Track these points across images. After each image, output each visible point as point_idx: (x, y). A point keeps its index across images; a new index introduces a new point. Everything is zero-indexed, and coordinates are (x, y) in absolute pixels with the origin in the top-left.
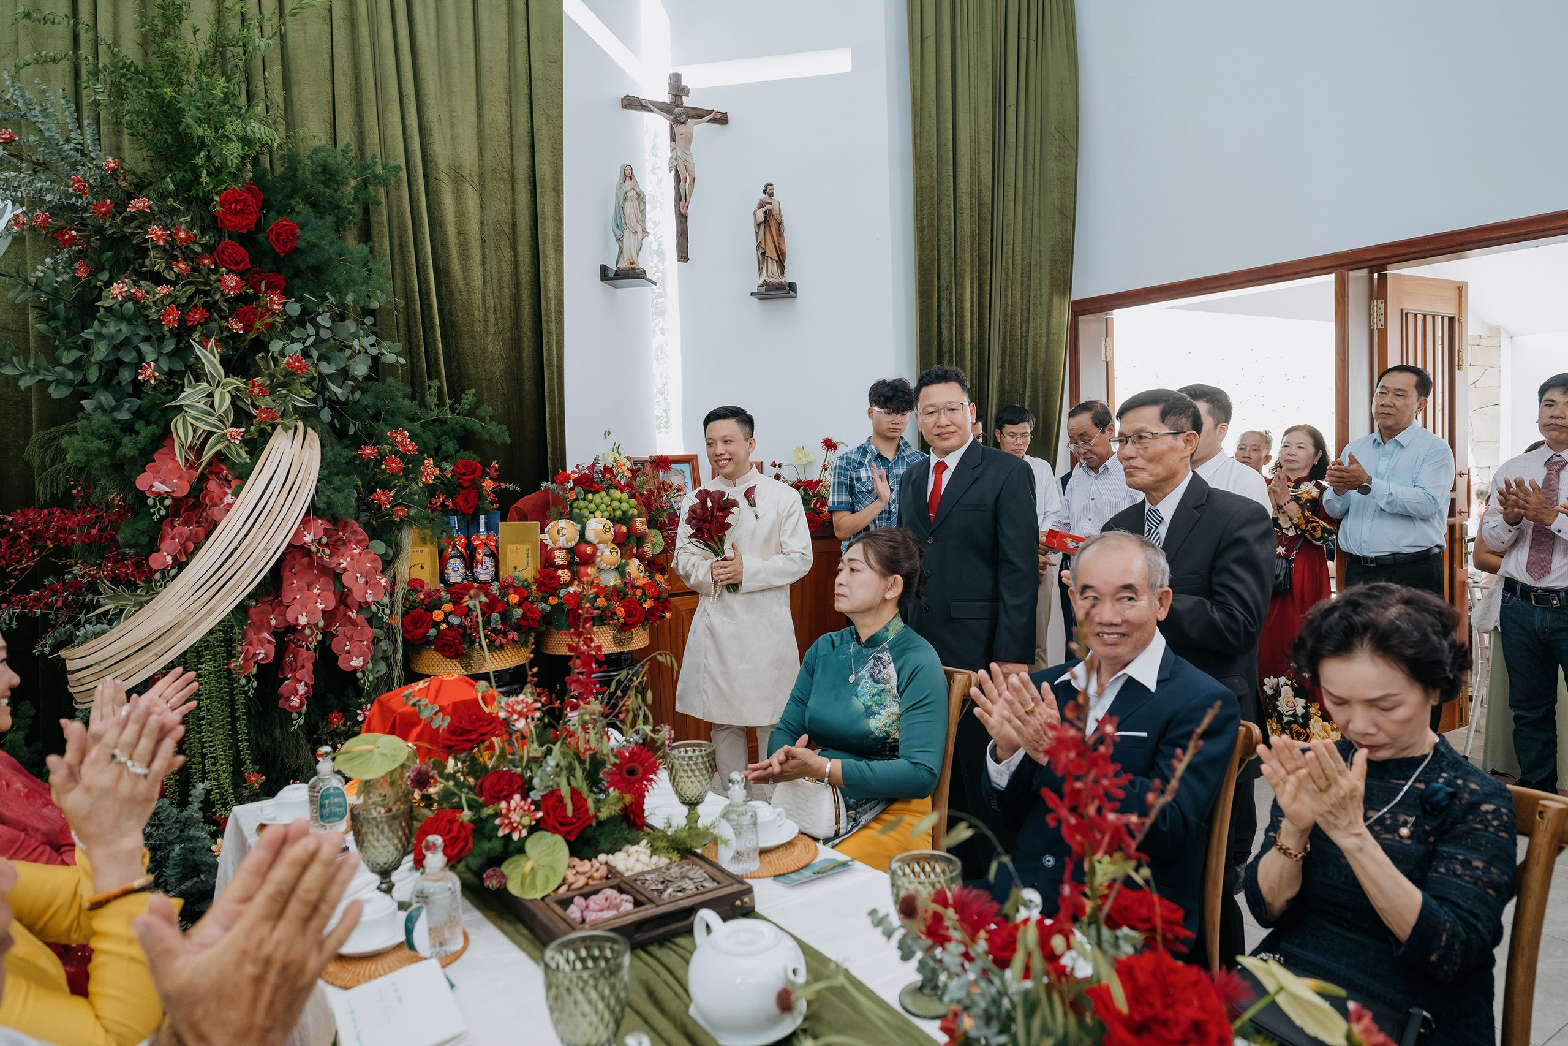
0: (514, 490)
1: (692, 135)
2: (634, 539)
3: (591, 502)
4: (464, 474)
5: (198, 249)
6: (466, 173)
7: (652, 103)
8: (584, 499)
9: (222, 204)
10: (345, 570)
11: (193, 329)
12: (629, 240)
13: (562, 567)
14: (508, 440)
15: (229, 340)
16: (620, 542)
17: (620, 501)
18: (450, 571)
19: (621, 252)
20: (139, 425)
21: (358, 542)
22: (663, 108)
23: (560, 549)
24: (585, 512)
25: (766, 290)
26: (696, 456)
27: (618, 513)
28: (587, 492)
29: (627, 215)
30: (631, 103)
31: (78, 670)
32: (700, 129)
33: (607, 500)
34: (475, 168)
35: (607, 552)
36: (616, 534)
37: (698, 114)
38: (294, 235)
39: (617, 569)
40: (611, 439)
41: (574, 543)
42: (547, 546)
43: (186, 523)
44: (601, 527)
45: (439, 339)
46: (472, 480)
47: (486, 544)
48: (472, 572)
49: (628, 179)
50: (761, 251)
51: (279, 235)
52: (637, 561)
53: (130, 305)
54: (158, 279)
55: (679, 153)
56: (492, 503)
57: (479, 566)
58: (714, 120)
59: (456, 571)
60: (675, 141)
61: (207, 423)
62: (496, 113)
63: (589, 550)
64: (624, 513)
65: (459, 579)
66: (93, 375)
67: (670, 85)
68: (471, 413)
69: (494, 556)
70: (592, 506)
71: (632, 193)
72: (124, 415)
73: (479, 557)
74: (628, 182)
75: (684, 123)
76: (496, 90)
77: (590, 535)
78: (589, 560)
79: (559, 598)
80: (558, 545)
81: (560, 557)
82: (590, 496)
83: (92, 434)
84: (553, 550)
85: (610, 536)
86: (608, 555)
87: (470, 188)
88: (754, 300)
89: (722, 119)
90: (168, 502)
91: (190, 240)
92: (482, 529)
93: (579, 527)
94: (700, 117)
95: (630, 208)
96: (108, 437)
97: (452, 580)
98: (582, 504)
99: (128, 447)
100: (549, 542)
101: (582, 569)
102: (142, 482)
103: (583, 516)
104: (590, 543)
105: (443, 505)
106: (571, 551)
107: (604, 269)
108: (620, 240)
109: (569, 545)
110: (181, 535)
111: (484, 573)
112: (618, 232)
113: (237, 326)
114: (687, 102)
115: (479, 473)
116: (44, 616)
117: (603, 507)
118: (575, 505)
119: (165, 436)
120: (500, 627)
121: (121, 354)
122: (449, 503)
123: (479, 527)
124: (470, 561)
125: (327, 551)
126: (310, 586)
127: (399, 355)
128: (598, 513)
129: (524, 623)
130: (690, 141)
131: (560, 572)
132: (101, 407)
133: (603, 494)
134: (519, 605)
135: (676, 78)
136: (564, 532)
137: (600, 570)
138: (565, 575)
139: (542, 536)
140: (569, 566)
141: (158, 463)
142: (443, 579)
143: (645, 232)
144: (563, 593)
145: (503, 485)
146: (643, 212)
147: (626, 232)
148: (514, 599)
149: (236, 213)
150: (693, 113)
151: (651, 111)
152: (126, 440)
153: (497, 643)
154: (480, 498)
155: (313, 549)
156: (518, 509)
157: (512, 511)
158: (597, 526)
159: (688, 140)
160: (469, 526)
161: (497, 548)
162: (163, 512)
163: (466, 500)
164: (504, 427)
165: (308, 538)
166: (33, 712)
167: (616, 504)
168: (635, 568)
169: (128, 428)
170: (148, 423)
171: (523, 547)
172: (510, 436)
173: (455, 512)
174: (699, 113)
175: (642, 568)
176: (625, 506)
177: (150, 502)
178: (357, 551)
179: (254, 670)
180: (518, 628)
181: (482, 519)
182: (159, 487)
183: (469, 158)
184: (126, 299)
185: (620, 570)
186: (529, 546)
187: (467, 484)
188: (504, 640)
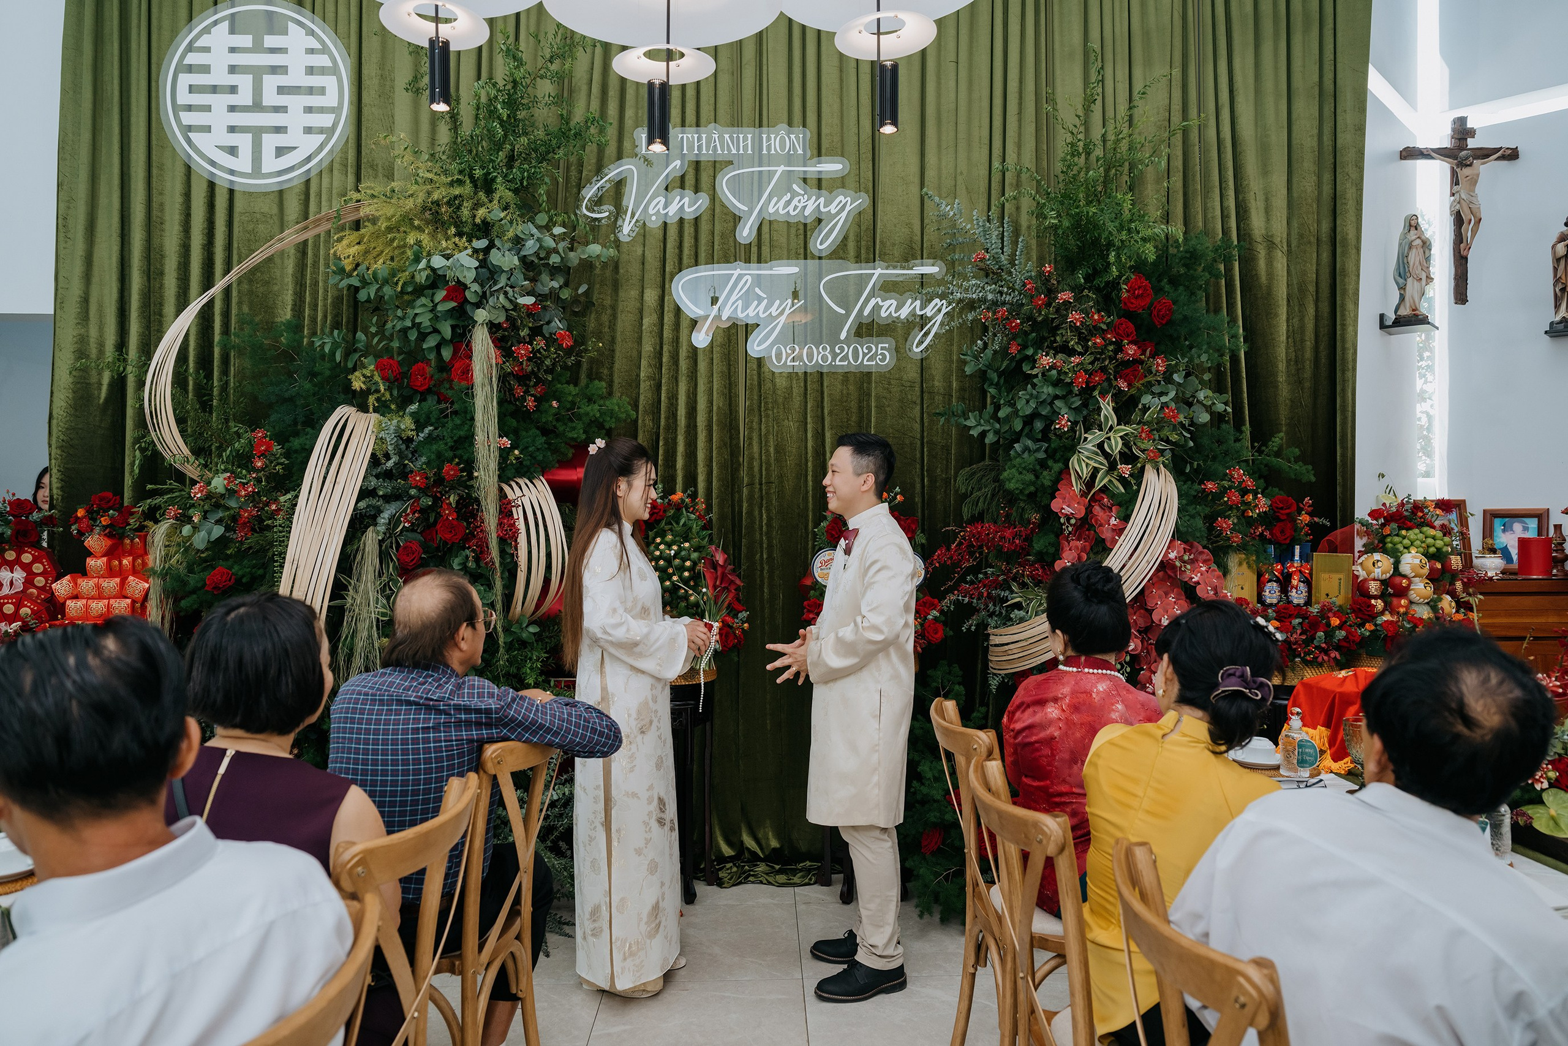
0: (1323, 525)
1: (1478, 175)
2: (1448, 576)
3: (1404, 537)
4: (1282, 508)
5: (1104, 327)
6: (1277, 240)
7: (1434, 150)
8: (1397, 535)
9: (1128, 291)
10: (1198, 583)
11: (1094, 388)
12: (1412, 286)
13: (1375, 597)
14: (1313, 479)
15: (1118, 396)
16: (1433, 578)
17: (1434, 538)
18: (1267, 593)
19: (1402, 298)
20: (1050, 463)
21: (1205, 562)
22: (1443, 153)
23: (1374, 580)
24: (1400, 547)
25: (1565, 327)
26: (1464, 501)
27: (1432, 550)
28: (1400, 528)
29: (1411, 264)
30: (1410, 153)
31: (1007, 644)
32: (1486, 170)
33: (1421, 536)
34: (1285, 235)
35: (1421, 586)
36: (1432, 569)
37: (1484, 154)
38: (1170, 310)
39: (1428, 603)
40: (1385, 482)
41: (1388, 575)
42: (1357, 577)
43: (1079, 539)
44: (1417, 561)
45: (1245, 389)
46: (1288, 515)
47: (1300, 572)
48: (1286, 596)
49: (1413, 229)
50: (1560, 286)
51: (1160, 311)
52: (1449, 598)
53: (1054, 372)
54: (1071, 352)
55: (1463, 196)
56: (1307, 535)
57: (1294, 591)
58: (1503, 158)
59: (1272, 593)
60: (1457, 183)
61: (1096, 461)
62: (1307, 184)
63: (1405, 582)
64: (1438, 549)
65: (1275, 601)
66: (1018, 425)
67: (1453, 130)
68: (1278, 454)
69: (1308, 582)
70: (1406, 542)
71: (1418, 242)
72: (1041, 455)
73: (1295, 582)
74: (1413, 232)
75: (1470, 165)
76: (1307, 164)
77: (1405, 568)
78: (1403, 592)
79: (1376, 625)
80: (1372, 576)
81: (1374, 588)
82: (1404, 532)
83: (1024, 468)
84: (1365, 581)
85: (1426, 571)
86: (1420, 589)
87: (1280, 254)
88: (1547, 337)
89: (1512, 155)
90: (1073, 521)
91: (1101, 320)
92: (1297, 558)
93: (1392, 560)
94: (1488, 156)
95: (1414, 257)
96: (1034, 471)
97: (1268, 601)
98: (1397, 539)
99: (1046, 478)
100: (1362, 574)
101: (1395, 601)
102: (1055, 505)
103: (1397, 550)
104: (1405, 576)
105: (1261, 534)
106: (1384, 583)
107: (1382, 317)
108: (1402, 288)
109: (1384, 577)
110: (1077, 547)
111: (1298, 597)
112: (1401, 281)
113: (1123, 385)
114: (1472, 143)
115: (1295, 507)
116: (970, 603)
117: (1418, 543)
118: (1388, 540)
119: (1066, 470)
120: (1324, 645)
121: (1040, 409)
122: (1267, 533)
123: (1293, 555)
124: (1285, 584)
125: (1189, 567)
126: (1167, 594)
127: (1226, 404)
128: (1413, 551)
129: (1345, 644)
130: (1476, 182)
131: (1373, 602)
132: (1026, 449)
133: (1417, 531)
134: (1340, 627)
135: (1462, 121)
136: (1380, 564)
137: (1411, 602)
138: (1379, 604)
139: (1354, 568)
140: (1382, 596)
141: (1063, 491)
142: (1260, 599)
143: (1429, 279)
144: (1379, 621)
145: (1316, 519)
146: (1428, 259)
147: (1410, 280)
148: (1335, 622)
149: (1137, 297)
150: (1479, 153)
151: (1432, 158)
152: (1045, 473)
153: (1320, 659)
154: (1295, 531)
155: (1178, 564)
156: (1330, 542)
157: (1324, 543)
158: (1411, 561)
159: (1474, 181)
160: (1285, 555)
161: (1311, 574)
162: (1070, 529)
163: (1282, 532)
164: (1310, 467)
165: (1172, 555)
166: (960, 673)
167: (1430, 541)
168: (1447, 603)
169: (1043, 464)
170: (1056, 461)
171: (1336, 577)
172: (1314, 475)
173: (1270, 542)
174: (1485, 152)
175: (1453, 604)
176: (1439, 543)
177: (1062, 520)
178: (1203, 569)
179: (1128, 658)
180: (1338, 648)
181: (1297, 549)
182: (1068, 510)
183: (1279, 228)
184: (1052, 368)
185: (1433, 605)
186: (1341, 576)
187: (1283, 517)
188: (1325, 658)
